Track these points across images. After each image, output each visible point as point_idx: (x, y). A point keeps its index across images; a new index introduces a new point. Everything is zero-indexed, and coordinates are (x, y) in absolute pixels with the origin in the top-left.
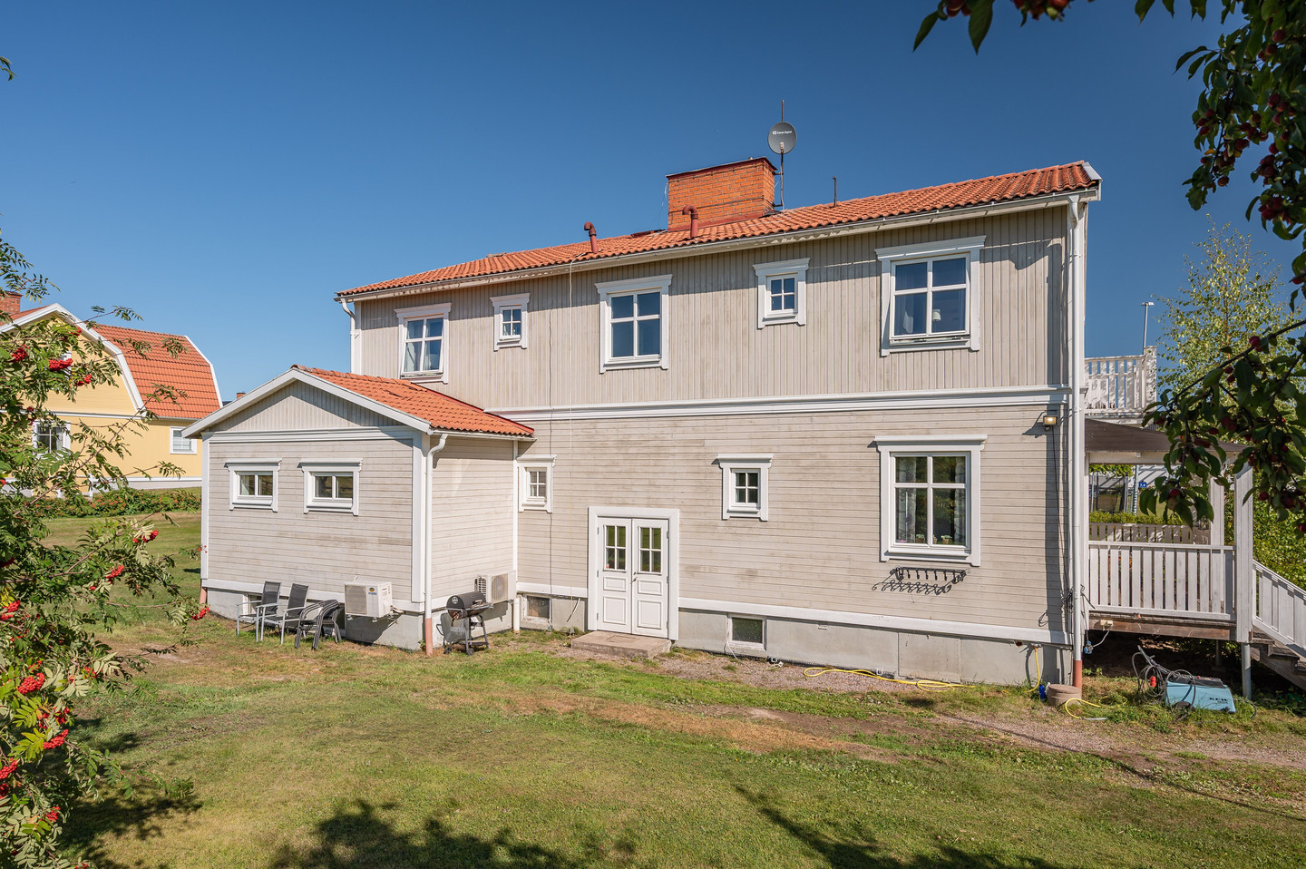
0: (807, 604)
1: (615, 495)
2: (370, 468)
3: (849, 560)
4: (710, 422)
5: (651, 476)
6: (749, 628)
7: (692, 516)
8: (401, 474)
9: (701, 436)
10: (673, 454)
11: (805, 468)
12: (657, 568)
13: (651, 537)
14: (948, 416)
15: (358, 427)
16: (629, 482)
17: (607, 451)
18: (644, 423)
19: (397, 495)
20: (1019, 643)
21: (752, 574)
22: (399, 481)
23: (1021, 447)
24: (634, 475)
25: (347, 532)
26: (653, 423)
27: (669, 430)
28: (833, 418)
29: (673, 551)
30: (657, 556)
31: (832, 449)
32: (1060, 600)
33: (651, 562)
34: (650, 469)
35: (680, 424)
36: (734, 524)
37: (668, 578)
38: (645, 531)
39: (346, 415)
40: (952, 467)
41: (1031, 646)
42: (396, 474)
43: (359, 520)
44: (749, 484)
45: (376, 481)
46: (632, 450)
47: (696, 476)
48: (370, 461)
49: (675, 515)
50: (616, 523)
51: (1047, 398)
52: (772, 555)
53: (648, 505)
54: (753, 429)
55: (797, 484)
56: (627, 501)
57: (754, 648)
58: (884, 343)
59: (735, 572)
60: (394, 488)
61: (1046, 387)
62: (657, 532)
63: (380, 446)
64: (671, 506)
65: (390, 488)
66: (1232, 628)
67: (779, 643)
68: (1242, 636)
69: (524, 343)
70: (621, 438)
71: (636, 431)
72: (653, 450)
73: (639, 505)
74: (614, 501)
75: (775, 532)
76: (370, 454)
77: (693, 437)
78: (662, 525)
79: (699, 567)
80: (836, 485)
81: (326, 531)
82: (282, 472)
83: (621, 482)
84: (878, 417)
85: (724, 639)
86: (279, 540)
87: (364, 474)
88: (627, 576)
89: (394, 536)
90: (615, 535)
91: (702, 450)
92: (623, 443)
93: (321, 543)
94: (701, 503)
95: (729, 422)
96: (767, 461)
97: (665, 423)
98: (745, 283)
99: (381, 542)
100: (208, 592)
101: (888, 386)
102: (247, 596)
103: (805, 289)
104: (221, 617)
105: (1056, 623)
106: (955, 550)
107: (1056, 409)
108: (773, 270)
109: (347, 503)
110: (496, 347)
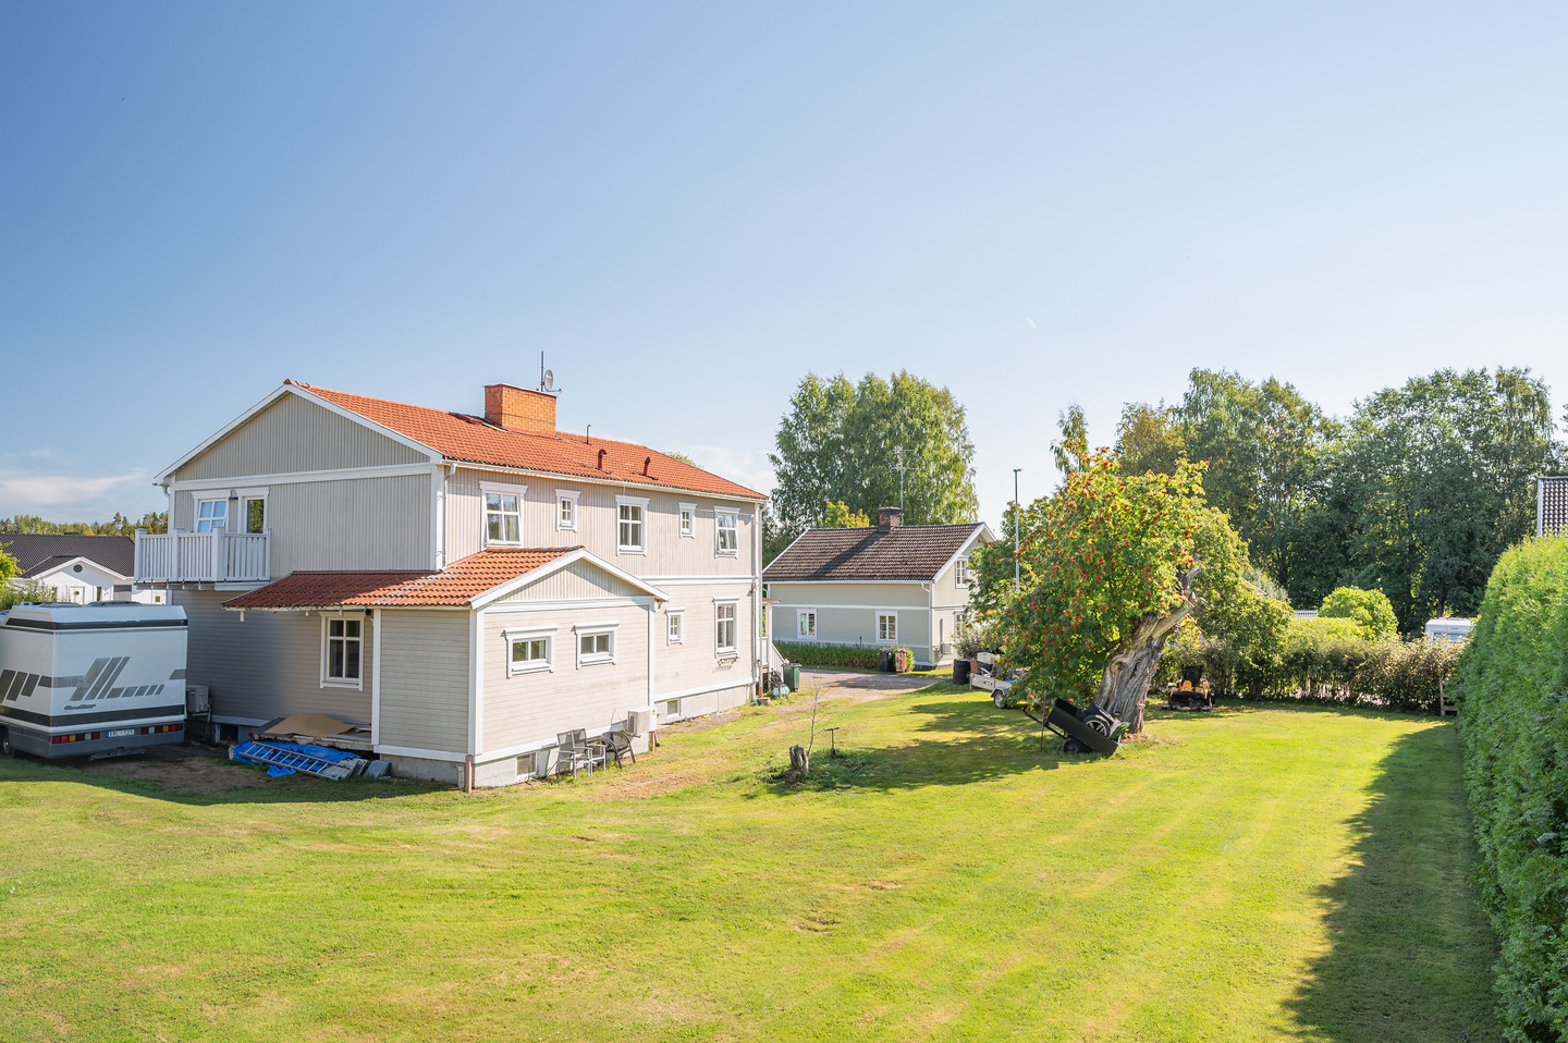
0: (694, 686)
2: (624, 627)
3: (707, 659)
6: (674, 705)
7: (656, 646)
8: (641, 630)
11: (694, 614)
14: (730, 587)
15: (616, 597)
19: (641, 645)
20: (745, 685)
21: (677, 674)
22: (641, 635)
23: (746, 602)
25: (609, 678)
28: (702, 587)
31: (702, 603)
32: (755, 662)
36: (671, 647)
39: (607, 587)
40: (731, 611)
41: (748, 685)
42: (639, 631)
43: (616, 667)
44: (675, 624)
45: (626, 636)
47: (657, 622)
48: (623, 622)
51: (751, 581)
52: (684, 662)
54: (678, 593)
55: (691, 623)
57: (677, 716)
58: (716, 552)
59: (671, 675)
60: (638, 641)
61: (750, 576)
65: (635, 641)
67: (685, 711)
68: (770, 670)
69: (576, 528)
75: (684, 649)
76: (623, 617)
80: (703, 622)
81: (594, 680)
82: (557, 637)
84: (714, 588)
85: (667, 715)
86: (553, 696)
87: (620, 632)
93: (589, 691)
94: (659, 637)
95: (670, 589)
96: (683, 611)
98: (675, 511)
99: (630, 681)
100: (476, 768)
101: (717, 573)
102: (518, 758)
103: (694, 520)
104: (492, 788)
105: (753, 675)
106: (731, 648)
107: (753, 586)
108: (684, 506)
109: (604, 655)
110: (559, 529)
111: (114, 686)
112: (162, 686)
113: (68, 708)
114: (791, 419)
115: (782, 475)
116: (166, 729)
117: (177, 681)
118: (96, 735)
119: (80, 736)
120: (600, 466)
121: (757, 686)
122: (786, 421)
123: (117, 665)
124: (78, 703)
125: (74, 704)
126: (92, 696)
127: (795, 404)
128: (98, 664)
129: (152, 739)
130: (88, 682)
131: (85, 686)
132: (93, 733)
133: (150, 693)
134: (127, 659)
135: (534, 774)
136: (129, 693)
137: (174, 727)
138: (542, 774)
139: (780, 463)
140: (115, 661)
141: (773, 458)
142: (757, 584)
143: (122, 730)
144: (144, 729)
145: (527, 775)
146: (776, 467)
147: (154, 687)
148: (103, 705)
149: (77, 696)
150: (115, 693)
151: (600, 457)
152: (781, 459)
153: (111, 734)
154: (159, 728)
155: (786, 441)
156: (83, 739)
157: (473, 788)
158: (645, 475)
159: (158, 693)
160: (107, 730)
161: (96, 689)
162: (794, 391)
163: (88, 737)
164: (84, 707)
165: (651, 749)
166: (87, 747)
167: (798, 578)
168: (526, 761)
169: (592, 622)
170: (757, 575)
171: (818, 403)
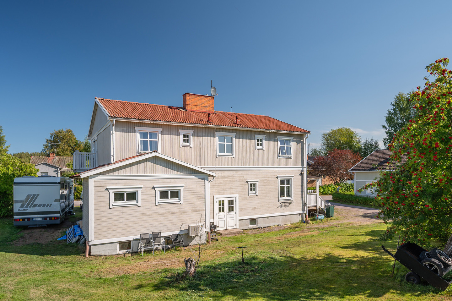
0: (266, 213)
1: (221, 192)
2: (188, 187)
3: (273, 202)
4: (245, 172)
5: (231, 186)
6: (253, 221)
7: (241, 196)
8: (200, 189)
9: (243, 175)
10: (237, 180)
11: (265, 183)
12: (233, 210)
13: (231, 202)
14: (288, 171)
15: (182, 174)
16: (225, 188)
17: (219, 179)
18: (229, 172)
19: (200, 195)
20: (298, 214)
21: (255, 208)
22: (200, 191)
23: (298, 178)
24: (226, 186)
25: (178, 210)
26: (231, 172)
27: (235, 174)
28: (270, 171)
29: (237, 206)
30: (233, 207)
31: (270, 178)
32: (304, 204)
33: (231, 209)
34: (231, 184)
35: (238, 172)
36: (251, 197)
37: (236, 213)
38: (229, 201)
39: (176, 169)
40: (289, 181)
41: (300, 214)
42: (198, 189)
43: (183, 205)
44: (253, 187)
45: (190, 192)
46: (226, 179)
47: (242, 186)
48: (187, 185)
49: (237, 196)
50: (231, 199)
51: (301, 169)
52: (259, 203)
53: (230, 194)
54: (255, 174)
55: (263, 186)
56: (224, 193)
57: (255, 226)
58: (278, 156)
59: (251, 208)
60: (197, 193)
61: (301, 167)
62: (233, 201)
63: (192, 180)
64: (236, 194)
65: (196, 194)
66: (316, 206)
67: (260, 224)
68: (318, 208)
69: (191, 146)
70: (222, 176)
71: (226, 174)
72: (231, 179)
73: (228, 194)
74: (221, 193)
75: (259, 198)
76: (187, 183)
77: (241, 175)
78: (234, 199)
79: (243, 209)
80: (271, 186)
81: (168, 211)
82: (143, 191)
83: (223, 188)
84: (277, 171)
85: (248, 225)
86: (142, 217)
87: (185, 190)
88: (225, 214)
89: (198, 209)
90: (221, 203)
91: (243, 179)
92: (223, 177)
93: (165, 215)
94: (243, 192)
95: (250, 172)
96: (258, 181)
97: (234, 172)
98: (253, 138)
99: (192, 211)
100: (92, 247)
101: (279, 165)
102: (120, 243)
103: (264, 142)
104: (102, 256)
105: (303, 209)
106: (289, 198)
107: (302, 171)
108: (257, 136)
109: (176, 200)
110: (181, 146)
111: (35, 203)
112: (51, 204)
113: (19, 210)
114: (392, 111)
115: (387, 132)
116: (53, 219)
117: (56, 203)
118: (29, 219)
119: (24, 219)
120: (209, 120)
121: (306, 215)
122: (390, 112)
123: (35, 197)
124: (22, 209)
125: (21, 209)
126: (27, 206)
127: (393, 105)
128: (28, 196)
129: (49, 222)
130: (25, 202)
131: (24, 203)
132: (28, 219)
133: (47, 206)
134: (38, 195)
135: (130, 250)
136: (39, 206)
137: (57, 218)
138: (135, 250)
139: (386, 128)
140: (34, 195)
141: (384, 127)
142: (305, 170)
143: (38, 218)
144: (46, 218)
145: (126, 251)
146: (385, 130)
147: (48, 205)
148: (31, 210)
149: (22, 206)
150: (35, 206)
151: (209, 116)
152: (387, 126)
153: (34, 219)
154: (51, 218)
155: (389, 119)
156: (25, 221)
157: (90, 255)
158: (236, 124)
159: (50, 206)
160: (33, 218)
161: (28, 204)
162: (393, 100)
163: (26, 220)
164: (24, 210)
165: (208, 242)
166: (26, 223)
167: (365, 170)
168: (125, 245)
169: (169, 185)
170: (305, 166)
171: (403, 104)
